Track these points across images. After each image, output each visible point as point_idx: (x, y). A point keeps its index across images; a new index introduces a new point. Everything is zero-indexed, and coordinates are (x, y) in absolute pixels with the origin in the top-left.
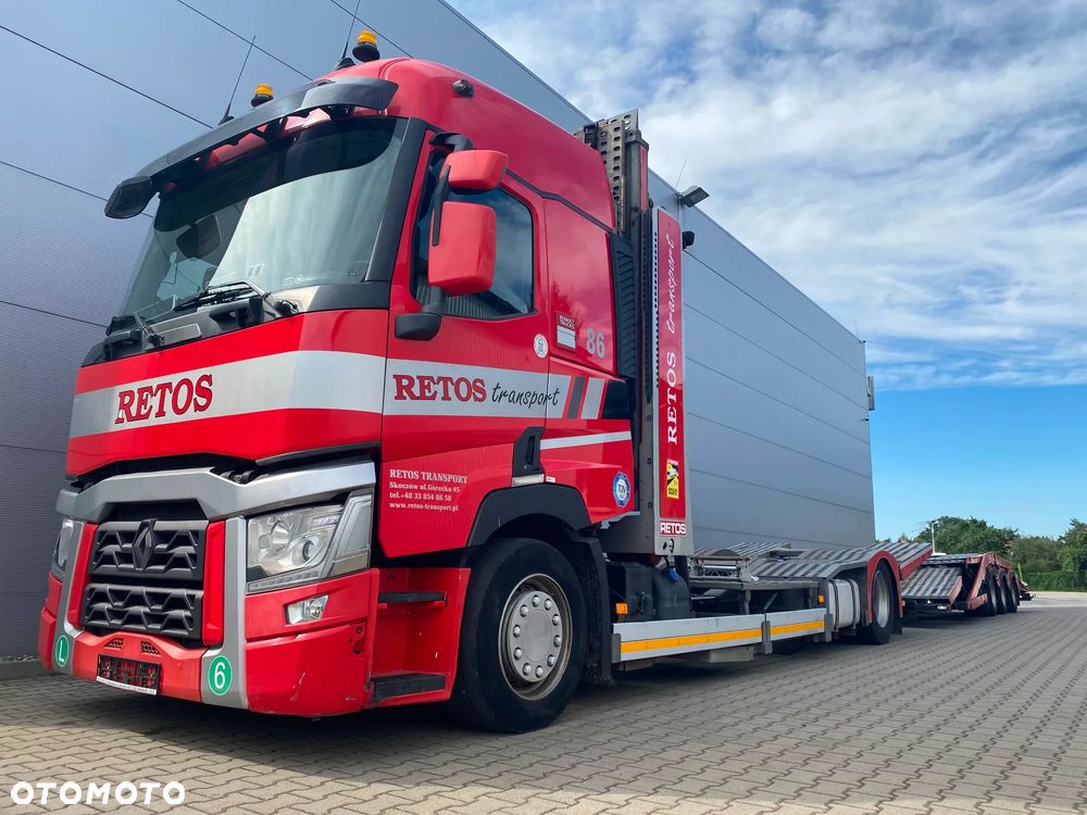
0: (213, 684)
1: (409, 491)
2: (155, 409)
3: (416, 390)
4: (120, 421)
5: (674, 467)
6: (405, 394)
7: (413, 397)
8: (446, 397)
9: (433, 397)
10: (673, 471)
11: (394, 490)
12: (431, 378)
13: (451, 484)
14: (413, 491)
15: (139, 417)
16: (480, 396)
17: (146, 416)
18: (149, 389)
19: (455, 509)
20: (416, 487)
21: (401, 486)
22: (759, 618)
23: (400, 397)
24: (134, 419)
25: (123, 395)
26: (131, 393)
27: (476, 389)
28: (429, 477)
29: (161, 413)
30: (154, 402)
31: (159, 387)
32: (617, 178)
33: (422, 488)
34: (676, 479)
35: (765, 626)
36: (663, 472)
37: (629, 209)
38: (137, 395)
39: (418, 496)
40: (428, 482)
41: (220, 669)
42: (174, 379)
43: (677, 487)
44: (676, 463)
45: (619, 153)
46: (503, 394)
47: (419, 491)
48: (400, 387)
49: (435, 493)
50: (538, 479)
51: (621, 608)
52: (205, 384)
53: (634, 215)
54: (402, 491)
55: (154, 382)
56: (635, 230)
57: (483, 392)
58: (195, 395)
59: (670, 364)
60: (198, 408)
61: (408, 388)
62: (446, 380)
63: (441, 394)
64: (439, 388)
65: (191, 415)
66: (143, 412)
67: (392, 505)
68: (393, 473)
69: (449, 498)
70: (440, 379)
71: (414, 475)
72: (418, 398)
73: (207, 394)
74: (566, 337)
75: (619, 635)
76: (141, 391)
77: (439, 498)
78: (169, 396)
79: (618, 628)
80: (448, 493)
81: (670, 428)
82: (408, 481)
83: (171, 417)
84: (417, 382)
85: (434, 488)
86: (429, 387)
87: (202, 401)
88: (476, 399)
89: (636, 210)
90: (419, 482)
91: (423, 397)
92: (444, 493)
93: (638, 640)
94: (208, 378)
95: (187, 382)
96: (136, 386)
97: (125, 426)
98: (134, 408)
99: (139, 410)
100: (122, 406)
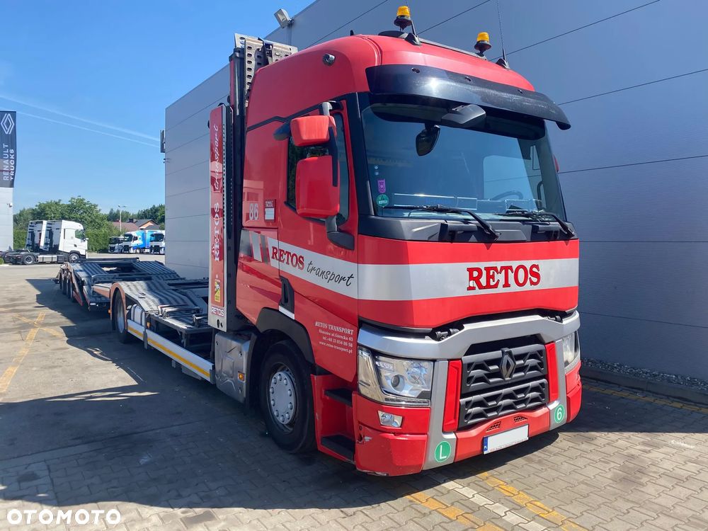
0: (556, 418)
2: (502, 282)
4: (470, 288)
15: (488, 286)
17: (496, 286)
18: (495, 269)
24: (485, 288)
25: (470, 270)
26: (479, 270)
29: (507, 285)
30: (500, 277)
31: (502, 268)
38: (484, 273)
42: (515, 264)
52: (535, 270)
55: (499, 264)
58: (529, 276)
60: (532, 283)
65: (528, 287)
66: (492, 283)
73: (537, 275)
76: (488, 269)
78: (511, 275)
83: (514, 288)
87: (535, 280)
94: (537, 267)
95: (523, 267)
96: (482, 265)
97: (478, 292)
98: (483, 281)
99: (488, 282)
100: (471, 278)
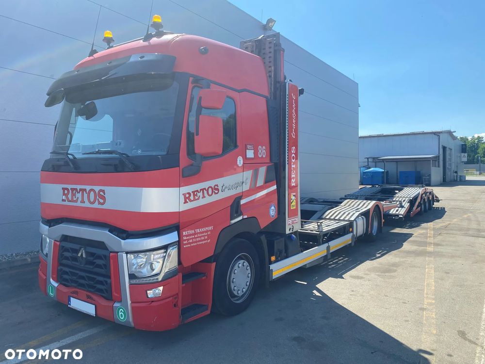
1: (191, 239)
2: (80, 199)
3: (192, 198)
5: (294, 196)
6: (187, 200)
7: (191, 201)
8: (204, 197)
9: (198, 199)
10: (293, 198)
11: (185, 240)
12: (197, 191)
13: (207, 231)
14: (192, 238)
15: (72, 201)
16: (216, 192)
17: (76, 201)
18: (76, 189)
19: (209, 241)
20: (193, 237)
21: (188, 238)
22: (326, 245)
23: (186, 202)
24: (70, 201)
25: (64, 189)
26: (67, 189)
27: (215, 189)
28: (198, 231)
29: (83, 202)
30: (79, 196)
31: (81, 190)
32: (270, 67)
33: (196, 236)
34: (295, 201)
35: (328, 248)
36: (290, 199)
37: (276, 82)
38: (70, 191)
39: (194, 240)
40: (198, 233)
41: (121, 311)
42: (88, 188)
43: (295, 203)
44: (295, 194)
45: (272, 55)
46: (226, 188)
47: (195, 238)
48: (185, 198)
49: (200, 237)
50: (240, 218)
51: (273, 258)
52: (101, 193)
53: (278, 85)
54: (188, 240)
55: (79, 187)
56: (278, 92)
57: (218, 190)
58: (98, 197)
59: (293, 152)
60: (100, 203)
61: (189, 198)
62: (203, 190)
63: (201, 196)
64: (200, 194)
65: (96, 205)
67: (185, 246)
68: (184, 233)
69: (206, 237)
70: (201, 190)
71: (193, 232)
72: (193, 201)
73: (104, 198)
74: (250, 154)
75: (272, 270)
77: (203, 238)
78: (86, 195)
79: (272, 267)
80: (205, 236)
81: (293, 180)
82: (190, 235)
83: (87, 204)
84: (192, 194)
85: (200, 235)
86: (197, 195)
87: (102, 201)
88: (215, 193)
89: (279, 82)
90: (195, 234)
91: (195, 200)
92: (204, 236)
93: (279, 269)
94: (103, 191)
95: (93, 190)
96: (69, 187)
97: (67, 203)
98: (70, 196)
99: (72, 198)
100: (64, 194)
